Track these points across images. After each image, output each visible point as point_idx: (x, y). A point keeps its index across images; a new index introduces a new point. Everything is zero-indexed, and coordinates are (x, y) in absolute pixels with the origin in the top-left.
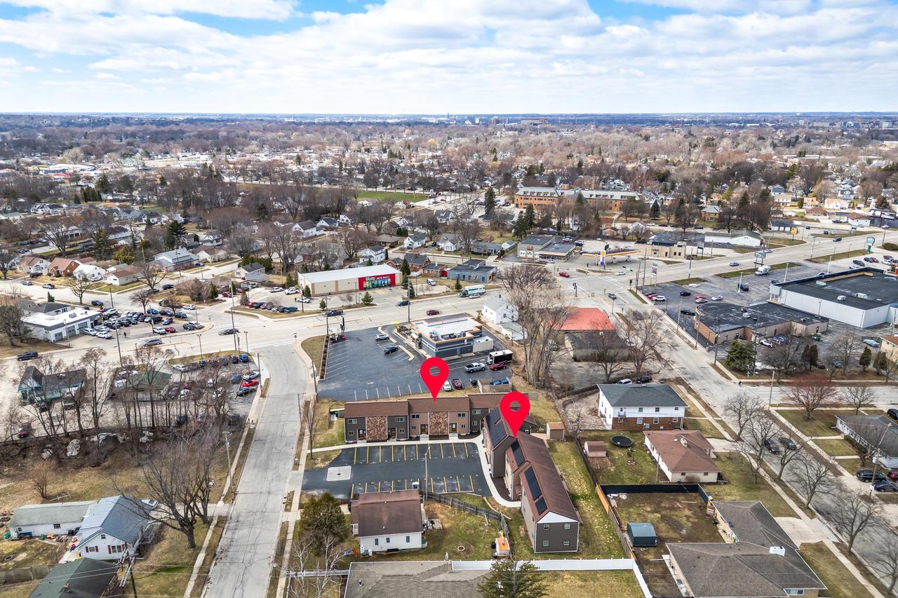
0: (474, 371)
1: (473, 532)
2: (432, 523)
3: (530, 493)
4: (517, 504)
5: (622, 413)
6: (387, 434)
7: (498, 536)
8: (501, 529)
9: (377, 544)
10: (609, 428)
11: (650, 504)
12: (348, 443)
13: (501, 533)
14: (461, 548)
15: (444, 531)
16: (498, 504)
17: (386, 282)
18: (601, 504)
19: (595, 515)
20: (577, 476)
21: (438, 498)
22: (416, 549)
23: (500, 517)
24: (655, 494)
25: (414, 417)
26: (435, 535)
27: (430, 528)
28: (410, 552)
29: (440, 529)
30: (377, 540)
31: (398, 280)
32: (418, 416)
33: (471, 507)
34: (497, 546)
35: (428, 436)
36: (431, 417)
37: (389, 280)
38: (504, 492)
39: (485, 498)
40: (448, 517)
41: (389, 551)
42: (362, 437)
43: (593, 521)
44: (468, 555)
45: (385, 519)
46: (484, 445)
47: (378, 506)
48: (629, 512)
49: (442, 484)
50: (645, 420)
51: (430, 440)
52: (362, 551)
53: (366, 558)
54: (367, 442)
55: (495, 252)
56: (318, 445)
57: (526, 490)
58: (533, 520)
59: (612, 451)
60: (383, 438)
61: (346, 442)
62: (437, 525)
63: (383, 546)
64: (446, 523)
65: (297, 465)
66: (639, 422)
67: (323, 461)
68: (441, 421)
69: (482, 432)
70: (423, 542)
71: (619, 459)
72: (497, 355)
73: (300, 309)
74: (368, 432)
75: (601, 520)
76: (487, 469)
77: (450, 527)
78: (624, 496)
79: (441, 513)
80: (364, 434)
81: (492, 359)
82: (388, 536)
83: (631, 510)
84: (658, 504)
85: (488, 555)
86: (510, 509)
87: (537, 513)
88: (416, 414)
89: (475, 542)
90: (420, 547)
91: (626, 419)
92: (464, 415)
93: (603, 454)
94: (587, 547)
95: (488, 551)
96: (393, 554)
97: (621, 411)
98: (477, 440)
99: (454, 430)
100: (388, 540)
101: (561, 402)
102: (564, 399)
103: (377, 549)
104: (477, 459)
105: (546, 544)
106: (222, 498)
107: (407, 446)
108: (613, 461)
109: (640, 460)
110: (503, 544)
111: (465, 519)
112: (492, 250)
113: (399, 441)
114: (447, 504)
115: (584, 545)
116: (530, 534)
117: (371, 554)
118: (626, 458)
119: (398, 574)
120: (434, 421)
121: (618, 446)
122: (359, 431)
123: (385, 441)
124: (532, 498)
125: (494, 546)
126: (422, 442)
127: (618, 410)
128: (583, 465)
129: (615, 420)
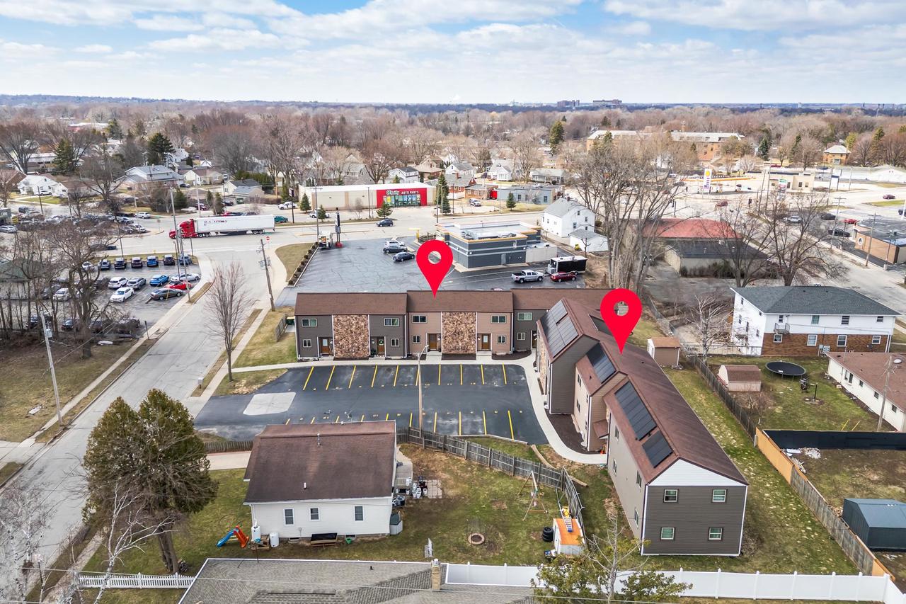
0: (525, 282)
1: (505, 506)
2: (423, 486)
3: (628, 427)
4: (599, 459)
5: (782, 326)
6: (369, 346)
7: (559, 515)
8: (565, 503)
9: (289, 520)
10: (758, 352)
11: (874, 468)
12: (301, 361)
13: (566, 510)
14: (476, 538)
15: (446, 503)
16: (559, 457)
17: (414, 199)
18: (770, 466)
19: (762, 485)
20: (712, 418)
21: (441, 443)
22: (377, 535)
23: (564, 479)
24: (878, 451)
25: (416, 319)
26: (425, 509)
27: (417, 494)
28: (363, 541)
29: (437, 499)
30: (289, 514)
31: (431, 197)
32: (423, 319)
33: (504, 459)
34: (557, 536)
35: (441, 354)
36: (446, 321)
37: (419, 196)
38: (572, 438)
39: (534, 447)
40: (457, 478)
41: (315, 537)
42: (325, 351)
43: (762, 495)
44: (490, 553)
45: (313, 467)
46: (536, 368)
47: (303, 442)
48: (833, 483)
49: (454, 422)
50: (823, 338)
51: (442, 359)
52: (255, 536)
53: (263, 550)
54: (335, 359)
55: (562, 181)
56: (251, 363)
57: (620, 423)
58: (639, 481)
59: (770, 384)
60: (362, 354)
61: (299, 358)
62: (434, 491)
63: (304, 526)
64: (452, 488)
65: (202, 388)
66: (811, 343)
67: (249, 384)
68: (462, 328)
69: (533, 351)
70: (394, 521)
71: (785, 395)
72: (561, 261)
73: (290, 220)
74: (337, 342)
75: (778, 494)
76: (540, 403)
77: (459, 496)
78: (814, 454)
79: (444, 471)
80: (330, 346)
81: (555, 266)
82: (313, 504)
83: (837, 477)
84: (891, 469)
85: (537, 554)
86: (584, 468)
87: (648, 465)
88: (419, 315)
89: (509, 527)
90: (387, 531)
91: (787, 335)
92: (502, 319)
93: (756, 386)
94: (759, 548)
95: (536, 545)
96: (324, 545)
97: (781, 321)
98: (526, 363)
99: (485, 347)
100: (314, 514)
101: (666, 321)
102: (672, 318)
103: (291, 532)
104: (524, 388)
105: (667, 535)
106: (38, 433)
107: (401, 367)
108: (776, 398)
109: (828, 398)
110: (570, 531)
111: (492, 482)
112: (558, 178)
113: (390, 359)
114: (459, 455)
115: (752, 544)
116: (629, 514)
117: (275, 543)
118: (799, 395)
119: (297, 590)
120: (451, 328)
121: (780, 375)
122: (321, 339)
123: (367, 359)
124: (634, 436)
125: (549, 537)
126: (429, 361)
127: (775, 319)
128: (720, 402)
129: (768, 337)
